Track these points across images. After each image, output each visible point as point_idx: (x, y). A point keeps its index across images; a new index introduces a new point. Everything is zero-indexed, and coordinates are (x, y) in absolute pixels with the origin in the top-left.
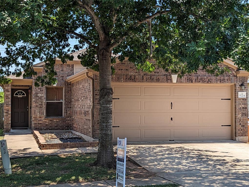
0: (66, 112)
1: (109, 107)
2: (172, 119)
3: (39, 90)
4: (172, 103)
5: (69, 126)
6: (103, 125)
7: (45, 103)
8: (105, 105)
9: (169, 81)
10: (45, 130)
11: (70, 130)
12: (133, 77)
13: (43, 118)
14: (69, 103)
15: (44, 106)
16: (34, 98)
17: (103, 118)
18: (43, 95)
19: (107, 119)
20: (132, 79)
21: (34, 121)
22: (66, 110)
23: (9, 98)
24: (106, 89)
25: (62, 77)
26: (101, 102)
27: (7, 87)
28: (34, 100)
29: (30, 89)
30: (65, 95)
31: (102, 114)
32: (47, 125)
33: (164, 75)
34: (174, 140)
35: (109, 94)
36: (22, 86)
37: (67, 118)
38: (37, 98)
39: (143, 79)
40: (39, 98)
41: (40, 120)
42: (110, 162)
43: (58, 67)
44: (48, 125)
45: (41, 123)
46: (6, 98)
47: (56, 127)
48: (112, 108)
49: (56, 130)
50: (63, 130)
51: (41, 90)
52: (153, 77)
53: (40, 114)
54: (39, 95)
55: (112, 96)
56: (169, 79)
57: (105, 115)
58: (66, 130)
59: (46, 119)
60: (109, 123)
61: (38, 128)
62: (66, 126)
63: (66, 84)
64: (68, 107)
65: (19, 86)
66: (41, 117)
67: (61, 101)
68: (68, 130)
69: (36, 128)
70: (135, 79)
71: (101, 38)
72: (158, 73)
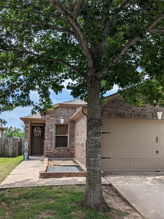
0: (70, 144)
1: (98, 139)
2: (157, 152)
3: (50, 127)
4: (157, 138)
5: (72, 155)
6: (91, 160)
7: (54, 136)
8: (93, 138)
9: (155, 118)
10: (54, 157)
11: (73, 158)
12: (122, 114)
13: (53, 149)
14: (73, 137)
15: (54, 139)
16: (46, 133)
17: (91, 152)
18: (53, 130)
19: (95, 153)
20: (121, 116)
21: (46, 150)
22: (70, 143)
23: (28, 133)
24: (94, 119)
25: (68, 117)
26: (89, 134)
27: (27, 124)
28: (46, 134)
29: (44, 126)
30: (70, 131)
31: (90, 147)
32: (55, 154)
33: (150, 113)
34: (159, 172)
35: (97, 125)
36: (40, 123)
37: (71, 149)
38: (49, 132)
39: (131, 116)
40: (50, 133)
41: (51, 150)
42: (98, 204)
43: (65, 110)
44: (57, 154)
45: (51, 152)
46: (26, 133)
47: (62, 155)
48: (101, 140)
49: (62, 157)
50: (67, 158)
51: (51, 127)
52: (140, 114)
53: (50, 145)
54: (50, 130)
55: (101, 127)
56: (155, 116)
57: (93, 149)
58: (70, 157)
59: (55, 149)
60: (97, 158)
61: (49, 156)
62: (70, 155)
63: (70, 122)
64: (72, 140)
65: (37, 124)
66: (51, 148)
67: (67, 135)
68: (71, 157)
69: (48, 156)
70: (124, 116)
71: (90, 64)
72: (145, 110)
